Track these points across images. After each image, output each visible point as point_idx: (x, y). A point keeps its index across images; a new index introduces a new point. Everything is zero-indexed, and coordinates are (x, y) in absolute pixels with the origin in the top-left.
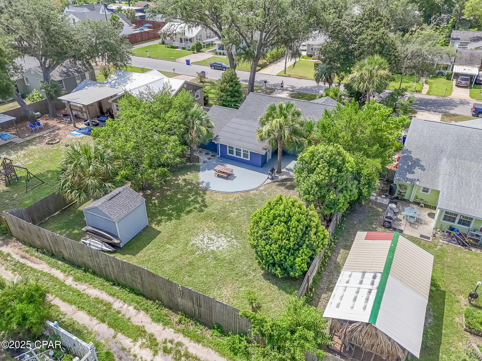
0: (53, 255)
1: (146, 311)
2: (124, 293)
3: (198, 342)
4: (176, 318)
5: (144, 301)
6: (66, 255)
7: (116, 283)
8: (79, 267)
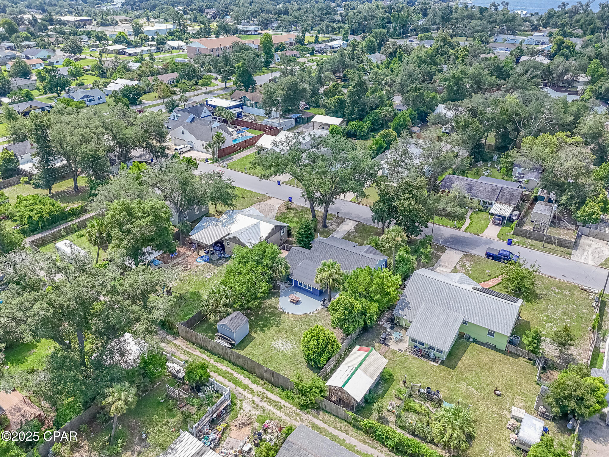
0: (202, 348)
1: (249, 378)
2: (239, 369)
3: (272, 393)
4: (262, 382)
5: (248, 373)
6: (209, 348)
7: (234, 364)
8: (216, 355)
